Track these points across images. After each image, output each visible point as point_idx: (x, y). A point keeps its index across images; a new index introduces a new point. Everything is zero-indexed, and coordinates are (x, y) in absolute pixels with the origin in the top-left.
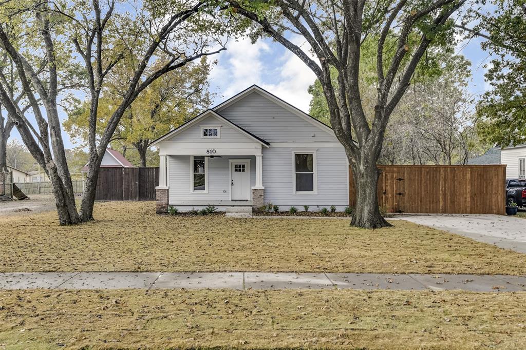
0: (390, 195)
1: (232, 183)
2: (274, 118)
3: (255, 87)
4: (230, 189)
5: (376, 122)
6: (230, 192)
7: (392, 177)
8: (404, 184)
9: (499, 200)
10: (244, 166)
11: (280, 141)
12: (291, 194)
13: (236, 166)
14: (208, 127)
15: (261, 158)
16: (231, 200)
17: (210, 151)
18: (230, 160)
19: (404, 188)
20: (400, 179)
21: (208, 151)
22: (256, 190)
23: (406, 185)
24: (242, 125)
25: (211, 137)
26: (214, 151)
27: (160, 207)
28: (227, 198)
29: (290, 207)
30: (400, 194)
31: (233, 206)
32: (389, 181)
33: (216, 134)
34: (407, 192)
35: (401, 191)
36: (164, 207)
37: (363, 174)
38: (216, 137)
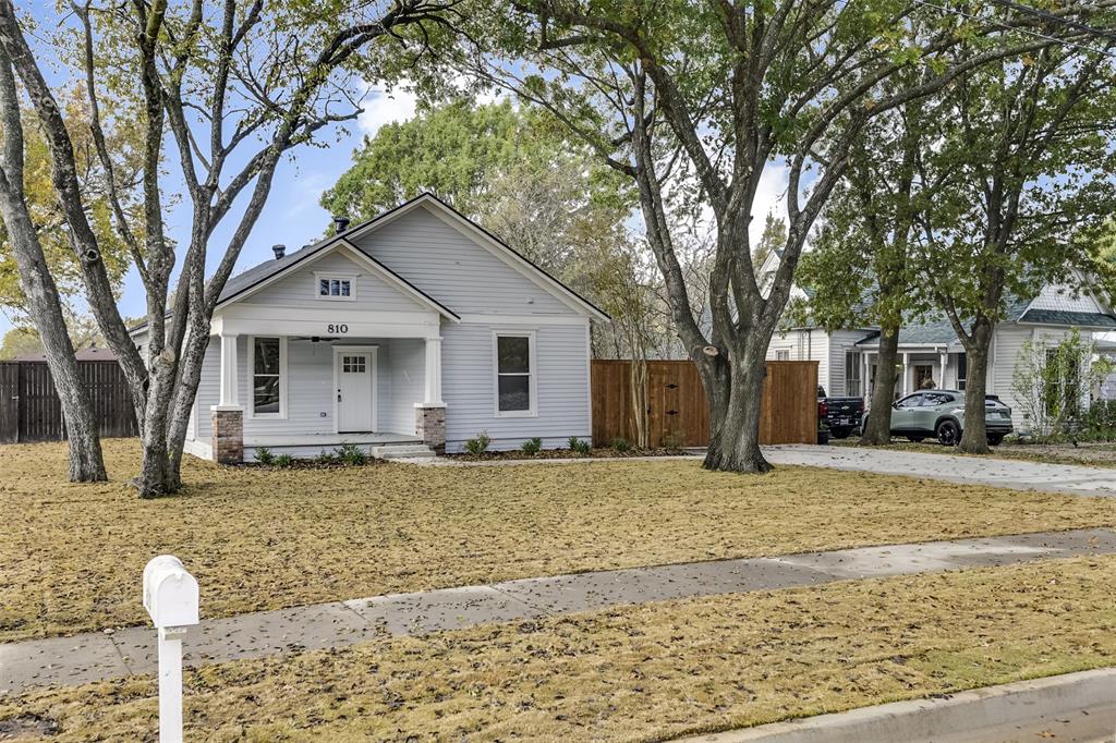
0: (657, 416)
1: (339, 396)
2: (457, 263)
3: (427, 197)
4: (335, 409)
5: (782, 286)
6: (335, 415)
7: (660, 382)
8: (677, 395)
9: (808, 420)
10: (362, 360)
11: (472, 310)
12: (491, 416)
13: (346, 360)
14: (331, 276)
15: (439, 343)
16: (336, 431)
17: (335, 329)
18: (334, 347)
19: (677, 401)
20: (672, 386)
21: (331, 327)
22: (430, 409)
23: (681, 397)
24: (408, 276)
25: (336, 298)
26: (344, 329)
27: (225, 451)
28: (329, 428)
29: (523, 441)
30: (672, 413)
31: (384, 444)
32: (656, 389)
33: (347, 292)
34: (682, 408)
35: (673, 407)
36: (235, 452)
37: (745, 376)
38: (346, 298)
